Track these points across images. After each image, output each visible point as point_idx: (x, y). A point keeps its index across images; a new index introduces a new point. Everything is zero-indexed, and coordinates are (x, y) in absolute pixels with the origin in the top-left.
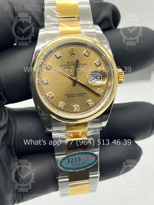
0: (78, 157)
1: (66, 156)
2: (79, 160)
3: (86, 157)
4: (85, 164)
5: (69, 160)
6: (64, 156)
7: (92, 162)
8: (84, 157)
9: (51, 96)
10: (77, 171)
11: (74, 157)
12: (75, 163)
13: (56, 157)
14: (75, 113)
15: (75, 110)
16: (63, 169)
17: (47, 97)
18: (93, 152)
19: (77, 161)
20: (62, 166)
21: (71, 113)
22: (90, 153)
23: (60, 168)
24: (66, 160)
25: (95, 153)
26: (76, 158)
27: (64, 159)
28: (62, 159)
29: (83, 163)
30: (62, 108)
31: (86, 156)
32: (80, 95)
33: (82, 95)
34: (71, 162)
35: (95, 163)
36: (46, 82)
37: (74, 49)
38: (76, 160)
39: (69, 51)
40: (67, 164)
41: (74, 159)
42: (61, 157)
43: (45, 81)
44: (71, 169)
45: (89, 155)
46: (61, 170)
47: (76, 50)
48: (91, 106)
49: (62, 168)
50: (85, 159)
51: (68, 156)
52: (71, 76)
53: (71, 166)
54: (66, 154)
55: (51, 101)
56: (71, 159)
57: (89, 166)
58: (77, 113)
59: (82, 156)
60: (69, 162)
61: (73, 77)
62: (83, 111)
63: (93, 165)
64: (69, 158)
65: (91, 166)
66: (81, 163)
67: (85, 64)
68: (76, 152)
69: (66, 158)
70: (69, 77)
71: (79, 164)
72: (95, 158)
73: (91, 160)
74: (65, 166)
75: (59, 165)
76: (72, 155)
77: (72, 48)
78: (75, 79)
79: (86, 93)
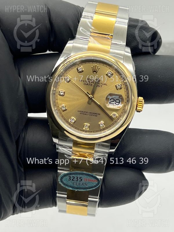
0: (80, 177)
1: (67, 172)
2: (80, 180)
3: (88, 180)
4: (86, 185)
5: (70, 177)
6: (66, 172)
7: (93, 185)
8: (87, 178)
9: (64, 109)
10: (76, 190)
11: (76, 176)
12: (76, 182)
13: (58, 171)
14: (84, 131)
15: (84, 129)
16: (62, 185)
17: (60, 109)
18: (97, 176)
19: (79, 181)
20: (62, 181)
21: (80, 130)
22: (93, 176)
23: (60, 183)
24: (68, 177)
25: (98, 177)
26: (78, 178)
27: (65, 175)
28: (63, 174)
29: (84, 184)
30: (72, 123)
31: (89, 178)
32: (94, 114)
33: (96, 114)
34: (72, 180)
35: (96, 188)
36: (62, 94)
37: (98, 67)
38: (77, 179)
39: (92, 67)
40: (68, 181)
41: (76, 178)
42: (63, 173)
43: (62, 92)
44: (71, 187)
45: (92, 178)
46: (60, 185)
47: (99, 68)
48: (101, 128)
49: (62, 183)
50: (86, 181)
51: (70, 174)
52: (87, 93)
53: (71, 184)
54: (69, 171)
55: (63, 113)
56: (73, 177)
57: (89, 188)
58: (86, 132)
59: (84, 177)
60: (69, 179)
61: (90, 95)
62: (93, 132)
63: (94, 188)
64: (71, 175)
65: (91, 189)
66: (82, 183)
67: (105, 84)
68: (79, 172)
69: (68, 174)
70: (86, 94)
71: (80, 185)
72: (97, 183)
73: (93, 183)
74: (65, 182)
75: (59, 180)
76: (74, 174)
77: (96, 66)
78: (91, 97)
79: (100, 114)
